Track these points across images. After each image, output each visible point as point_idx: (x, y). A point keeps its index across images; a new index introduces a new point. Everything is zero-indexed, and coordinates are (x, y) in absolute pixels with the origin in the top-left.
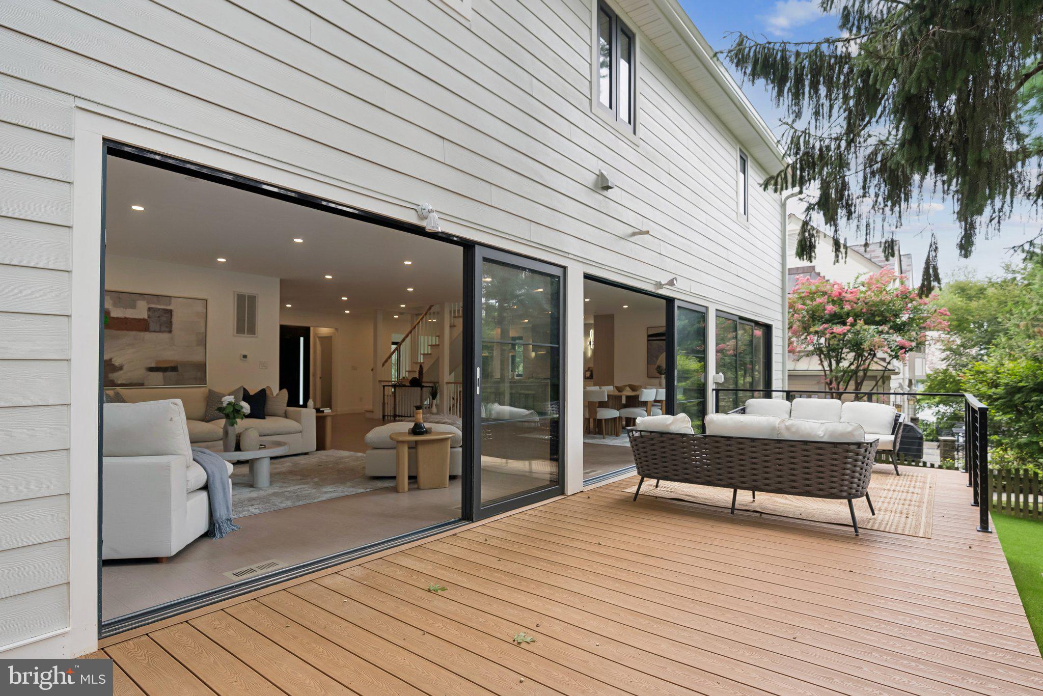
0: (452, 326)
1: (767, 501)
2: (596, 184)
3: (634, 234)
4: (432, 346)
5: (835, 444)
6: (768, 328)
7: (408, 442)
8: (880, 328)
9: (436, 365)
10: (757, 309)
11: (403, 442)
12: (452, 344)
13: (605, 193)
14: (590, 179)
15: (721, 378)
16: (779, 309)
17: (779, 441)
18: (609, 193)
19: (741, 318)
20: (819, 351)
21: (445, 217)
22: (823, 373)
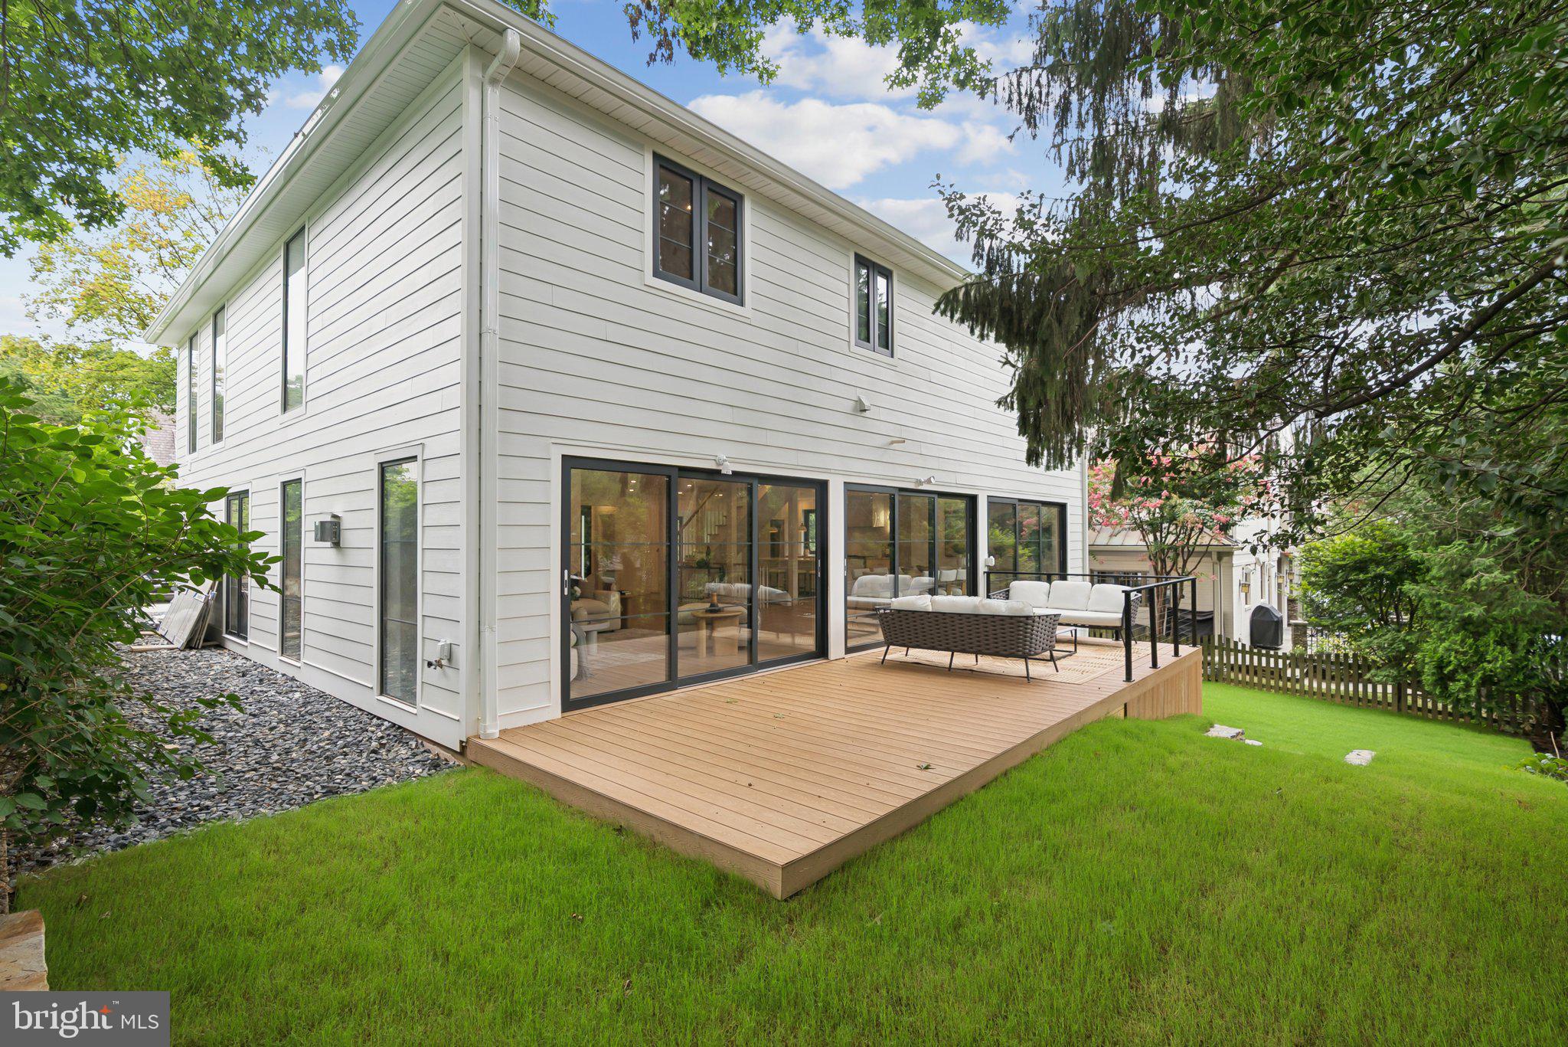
0: (739, 508)
1: (987, 663)
2: (855, 409)
3: (893, 443)
4: (719, 526)
5: (1011, 617)
6: (1062, 508)
7: (706, 619)
8: (1196, 502)
9: (723, 548)
10: (1044, 490)
11: (702, 618)
12: (739, 525)
13: (864, 414)
14: (849, 406)
15: (992, 561)
16: (1078, 485)
17: (977, 615)
18: (867, 414)
19: (1020, 500)
20: (1139, 525)
21: (734, 460)
22: (1145, 549)
